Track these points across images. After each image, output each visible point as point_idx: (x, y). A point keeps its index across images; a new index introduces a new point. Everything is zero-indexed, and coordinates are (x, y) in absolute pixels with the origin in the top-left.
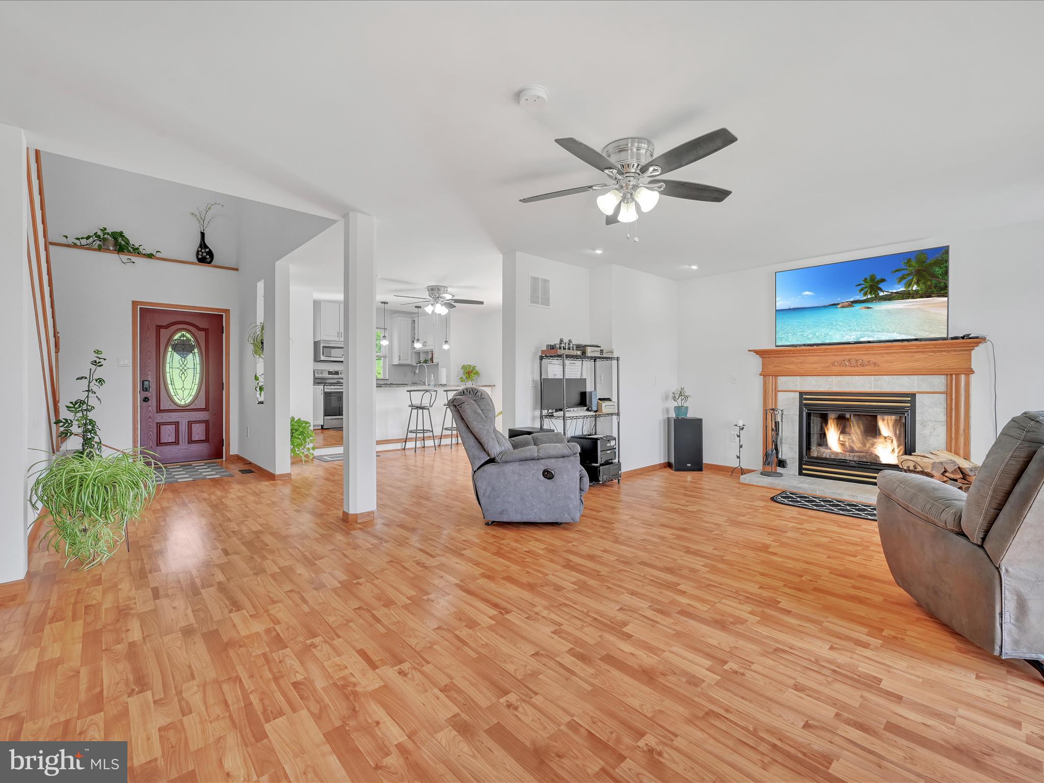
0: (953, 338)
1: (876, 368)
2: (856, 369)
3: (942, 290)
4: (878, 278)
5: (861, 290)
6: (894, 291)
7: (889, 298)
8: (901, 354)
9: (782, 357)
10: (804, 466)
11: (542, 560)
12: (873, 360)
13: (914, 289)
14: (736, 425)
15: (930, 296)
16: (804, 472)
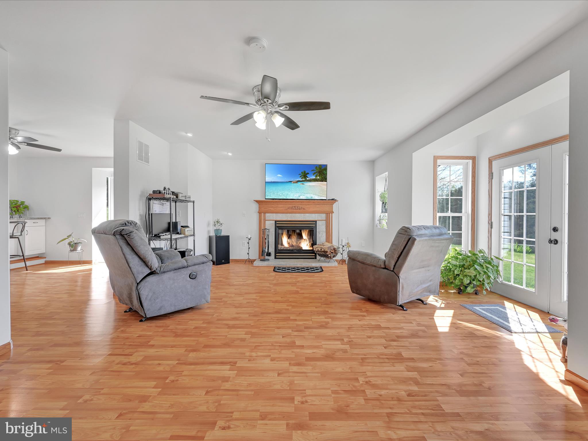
0: (328, 200)
1: (304, 210)
2: (298, 210)
3: (324, 179)
4: (307, 172)
5: (301, 176)
6: (312, 178)
7: (310, 181)
8: (312, 205)
9: (268, 204)
10: (277, 255)
11: (211, 329)
12: (303, 207)
13: (318, 178)
14: (247, 238)
15: (323, 181)
16: (277, 257)
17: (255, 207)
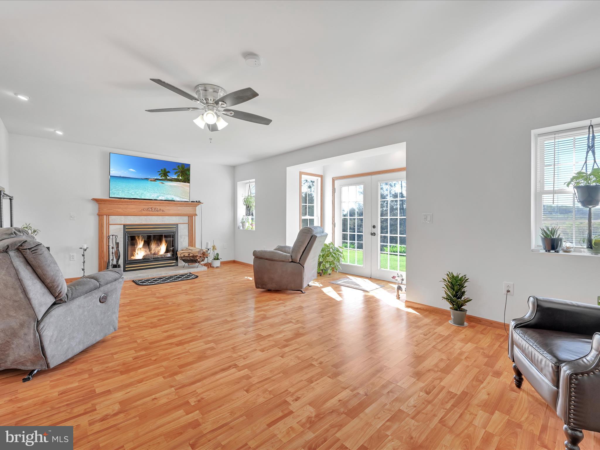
0: (191, 202)
1: (163, 213)
2: (154, 212)
3: (187, 179)
4: (167, 170)
5: (160, 174)
6: (173, 178)
7: (171, 180)
8: (173, 207)
9: (114, 204)
10: (126, 266)
12: (162, 209)
13: (180, 178)
14: (81, 248)
15: (185, 182)
16: (126, 269)
17: (93, 208)
